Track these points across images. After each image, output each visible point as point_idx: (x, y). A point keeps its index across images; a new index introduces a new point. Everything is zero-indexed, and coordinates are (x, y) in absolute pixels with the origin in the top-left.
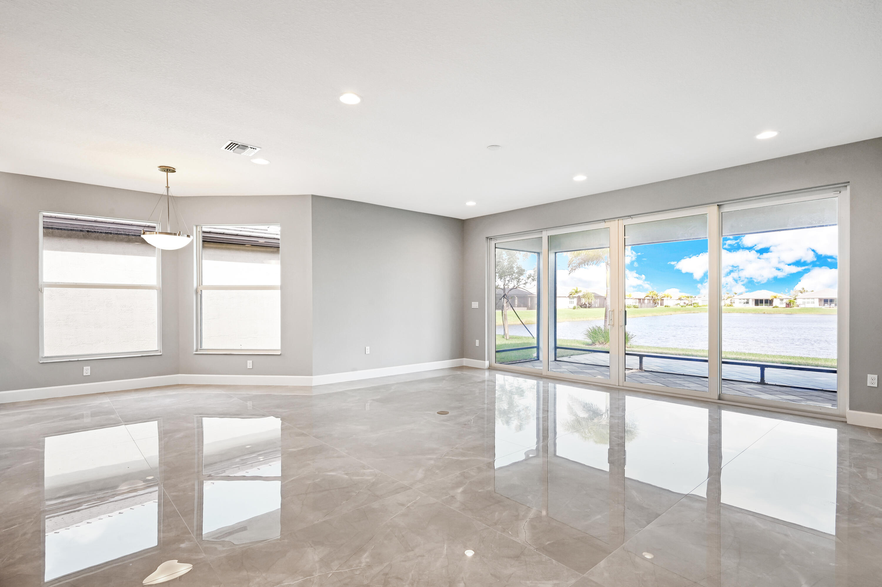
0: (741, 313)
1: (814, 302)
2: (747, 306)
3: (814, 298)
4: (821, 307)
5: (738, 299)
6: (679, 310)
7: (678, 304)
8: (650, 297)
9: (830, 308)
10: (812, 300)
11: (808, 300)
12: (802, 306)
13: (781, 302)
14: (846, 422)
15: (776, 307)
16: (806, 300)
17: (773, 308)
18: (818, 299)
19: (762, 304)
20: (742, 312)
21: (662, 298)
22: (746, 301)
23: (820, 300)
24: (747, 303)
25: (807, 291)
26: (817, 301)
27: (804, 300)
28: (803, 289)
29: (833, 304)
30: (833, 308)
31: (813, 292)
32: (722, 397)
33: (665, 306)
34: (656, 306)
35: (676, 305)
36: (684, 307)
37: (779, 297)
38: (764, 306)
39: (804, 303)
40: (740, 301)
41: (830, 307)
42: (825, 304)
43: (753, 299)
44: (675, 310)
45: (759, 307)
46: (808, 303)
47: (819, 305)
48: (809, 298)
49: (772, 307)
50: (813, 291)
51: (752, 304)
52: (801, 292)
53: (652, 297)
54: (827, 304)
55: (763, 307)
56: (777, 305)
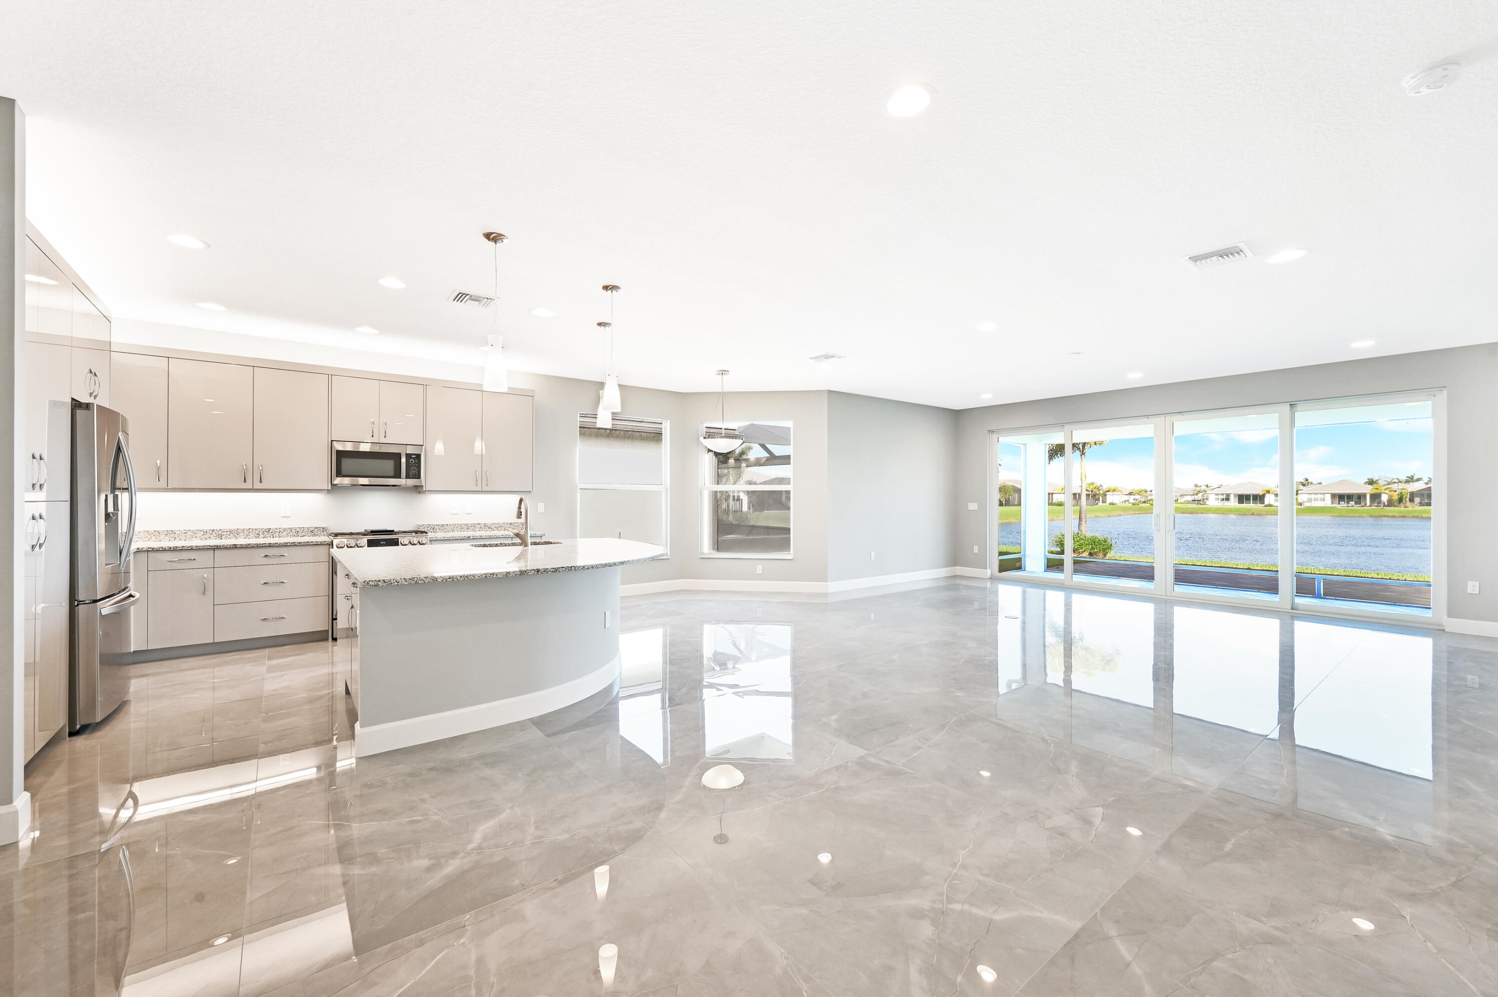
0: (1219, 513)
1: (1324, 499)
2: (1227, 504)
3: (1324, 494)
4: (1334, 505)
5: (1214, 495)
6: (1129, 509)
7: (1126, 501)
8: (1089, 491)
9: (1349, 508)
10: (1322, 496)
11: (1316, 496)
12: (1307, 504)
13: (1275, 498)
14: (1444, 630)
15: (1270, 505)
16: (1313, 496)
17: (1265, 506)
18: (1330, 495)
19: (1249, 501)
20: (1221, 512)
21: (1105, 492)
22: (1225, 497)
23: (1333, 496)
24: (1227, 499)
25: (1312, 483)
26: (1328, 497)
27: (1310, 496)
28: (1307, 480)
29: (1353, 501)
30: (1352, 508)
31: (1320, 485)
32: (1295, 607)
33: (1110, 504)
34: (1097, 504)
35: (1124, 503)
36: (1136, 506)
37: (1274, 491)
38: (1251, 504)
39: (1310, 500)
40: (1217, 497)
41: (1348, 506)
42: (1341, 502)
43: (1235, 495)
44: (1125, 509)
45: (1244, 505)
46: (1316, 500)
47: (1332, 504)
48: (1317, 494)
49: (1263, 505)
50: (1320, 483)
51: (1235, 501)
52: (1304, 485)
53: (1092, 491)
54: (1343, 502)
55: (1251, 506)
56: (1271, 503)
